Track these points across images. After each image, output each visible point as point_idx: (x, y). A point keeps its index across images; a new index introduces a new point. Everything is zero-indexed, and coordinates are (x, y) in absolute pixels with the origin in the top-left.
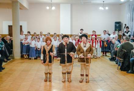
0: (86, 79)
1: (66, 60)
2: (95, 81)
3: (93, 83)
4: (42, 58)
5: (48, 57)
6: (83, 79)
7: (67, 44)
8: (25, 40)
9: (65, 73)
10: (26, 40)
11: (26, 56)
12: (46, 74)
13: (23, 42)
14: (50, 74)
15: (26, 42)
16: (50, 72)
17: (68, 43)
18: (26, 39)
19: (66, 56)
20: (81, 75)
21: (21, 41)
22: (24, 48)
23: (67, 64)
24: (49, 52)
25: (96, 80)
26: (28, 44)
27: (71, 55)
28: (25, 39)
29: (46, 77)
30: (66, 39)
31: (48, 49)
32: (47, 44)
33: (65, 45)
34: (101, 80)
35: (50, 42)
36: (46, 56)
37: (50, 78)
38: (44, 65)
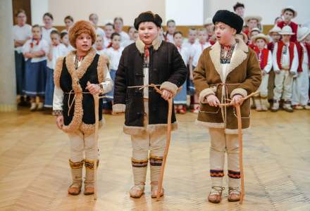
0: (230, 189)
1: (147, 110)
2: (266, 195)
3: (256, 203)
4: (57, 104)
5: (78, 100)
6: (222, 189)
7: (151, 48)
8: (32, 44)
9: (142, 165)
10: (35, 42)
11: (35, 101)
12: (76, 166)
13: (25, 49)
14: (89, 165)
15: (37, 49)
16: (90, 160)
17: (156, 48)
18: (37, 39)
19: (146, 96)
20: (212, 171)
21: (16, 47)
22: (28, 71)
23: (150, 128)
24: (83, 82)
25: (271, 193)
26: (41, 56)
27: (164, 94)
28: (30, 41)
29: (78, 180)
30: (146, 31)
31: (78, 68)
32: (75, 53)
33: (142, 51)
34: (291, 194)
35: (89, 42)
36: (72, 96)
37: (90, 182)
38: (66, 131)
